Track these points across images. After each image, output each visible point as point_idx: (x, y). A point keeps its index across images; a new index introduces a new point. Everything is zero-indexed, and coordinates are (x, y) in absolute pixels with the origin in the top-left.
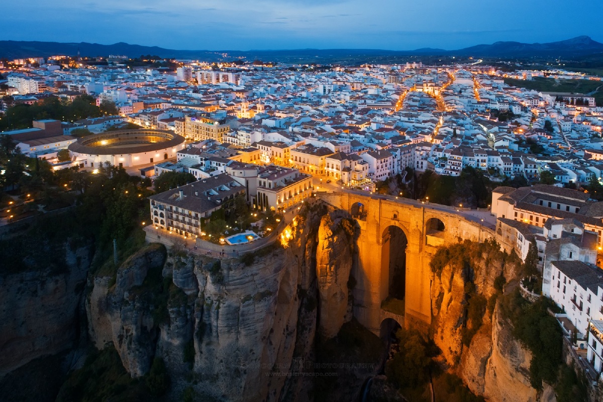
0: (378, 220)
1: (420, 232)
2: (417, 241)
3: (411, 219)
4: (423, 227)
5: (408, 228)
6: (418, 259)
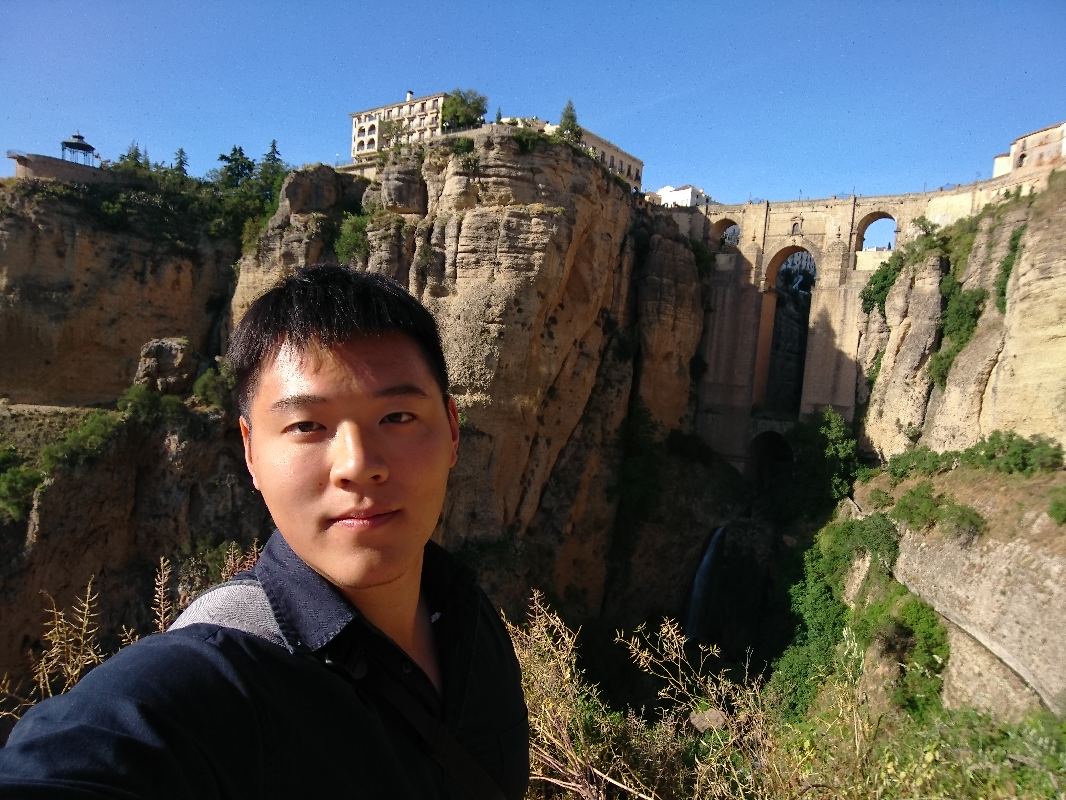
0: (760, 243)
1: (844, 244)
2: (836, 264)
3: (827, 226)
4: (851, 235)
5: (819, 245)
6: (837, 296)
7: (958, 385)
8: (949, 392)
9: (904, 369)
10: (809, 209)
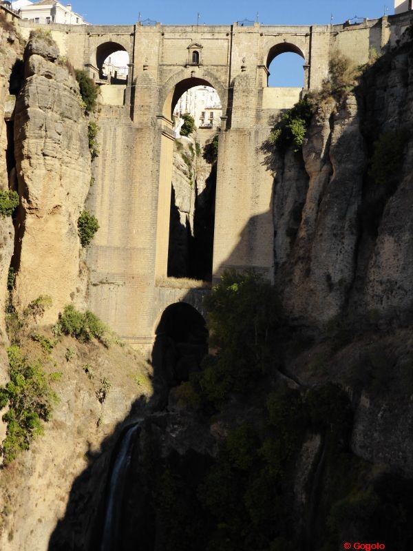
3: (231, 57)
4: (258, 68)
7: (391, 234)
8: (382, 243)
9: (330, 220)
10: (209, 36)
